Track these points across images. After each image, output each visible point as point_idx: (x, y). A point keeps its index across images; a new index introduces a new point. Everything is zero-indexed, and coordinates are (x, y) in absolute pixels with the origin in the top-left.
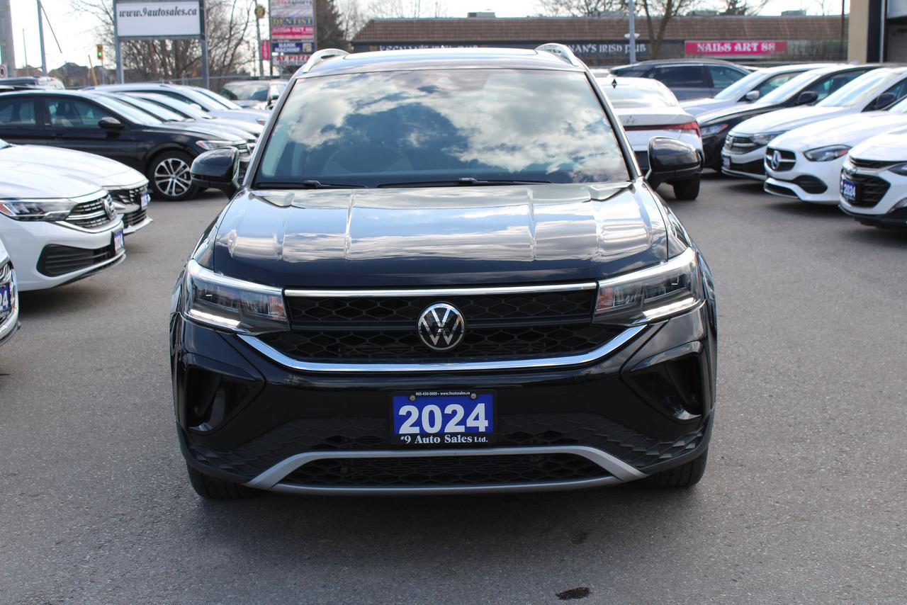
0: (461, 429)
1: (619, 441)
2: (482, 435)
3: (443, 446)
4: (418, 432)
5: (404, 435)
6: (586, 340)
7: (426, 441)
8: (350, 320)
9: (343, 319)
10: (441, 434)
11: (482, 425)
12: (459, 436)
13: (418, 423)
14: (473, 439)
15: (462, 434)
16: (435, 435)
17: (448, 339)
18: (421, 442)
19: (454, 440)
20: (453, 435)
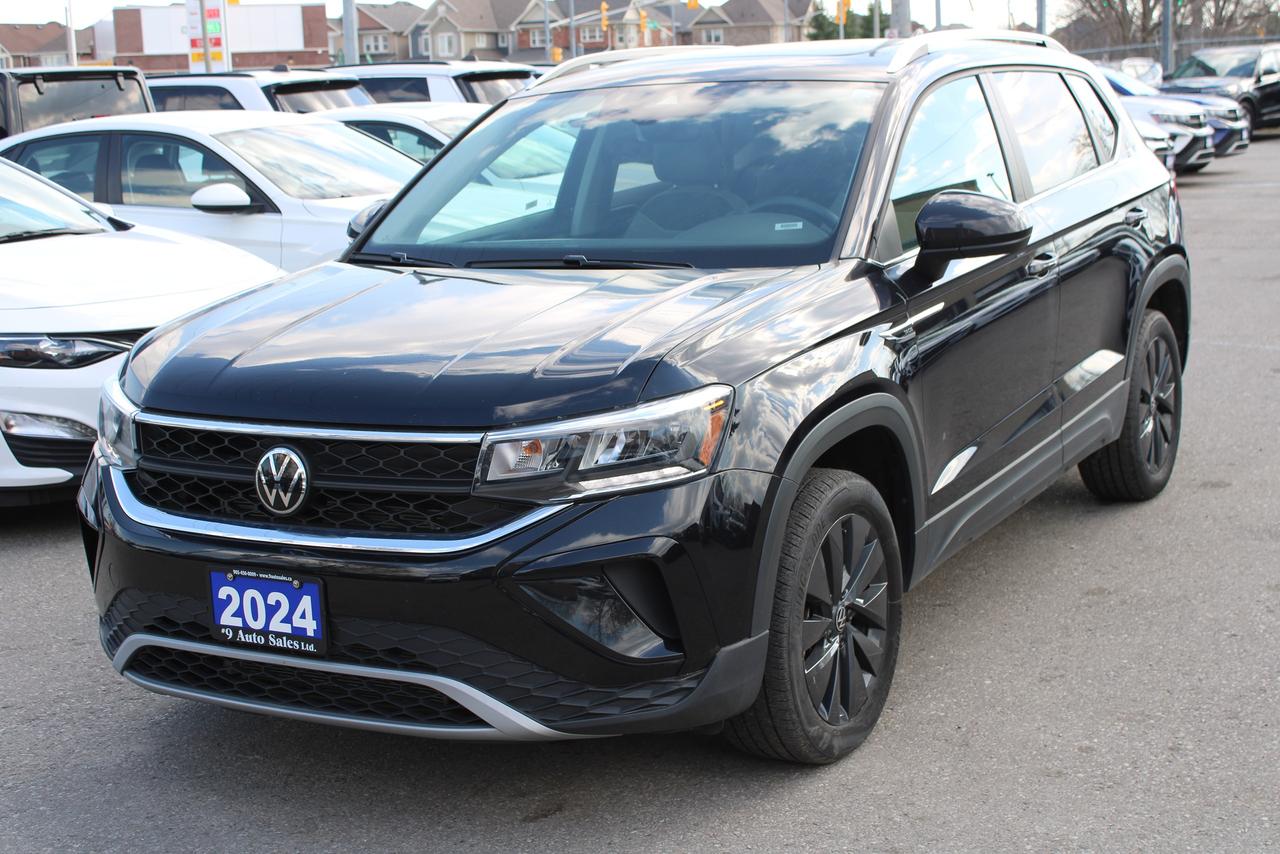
0: (287, 628)
1: (506, 677)
2: (309, 640)
3: (267, 648)
4: (241, 625)
5: (226, 627)
6: (466, 518)
7: (249, 639)
8: (197, 460)
9: (189, 457)
10: (265, 632)
11: (310, 626)
12: (284, 638)
13: (239, 613)
14: (300, 645)
15: (289, 637)
16: (259, 632)
17: (286, 499)
18: (243, 640)
19: (279, 643)
20: (279, 635)
